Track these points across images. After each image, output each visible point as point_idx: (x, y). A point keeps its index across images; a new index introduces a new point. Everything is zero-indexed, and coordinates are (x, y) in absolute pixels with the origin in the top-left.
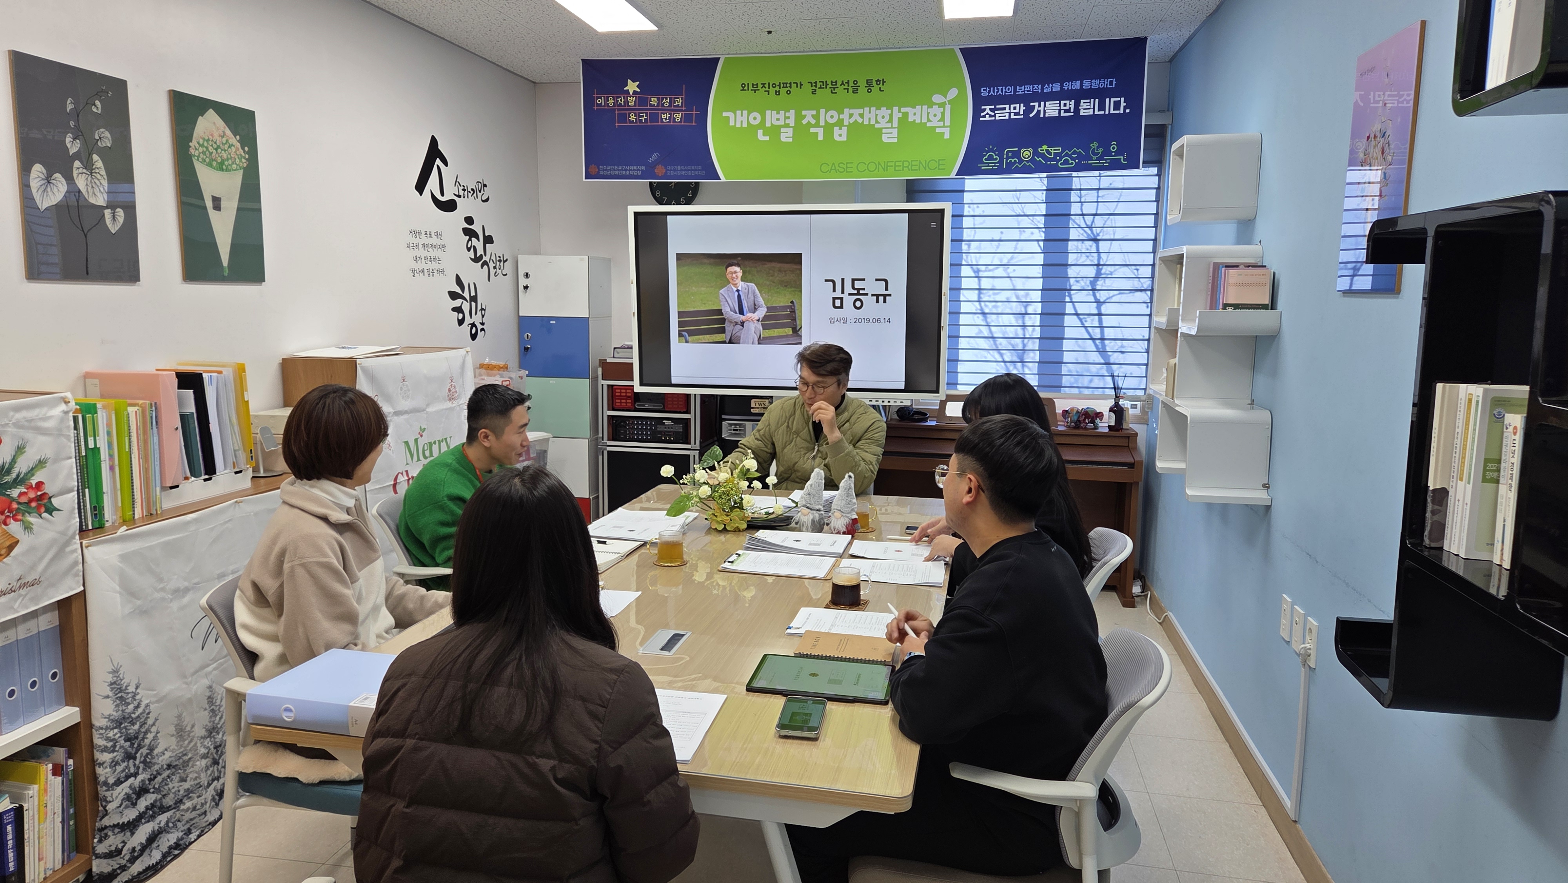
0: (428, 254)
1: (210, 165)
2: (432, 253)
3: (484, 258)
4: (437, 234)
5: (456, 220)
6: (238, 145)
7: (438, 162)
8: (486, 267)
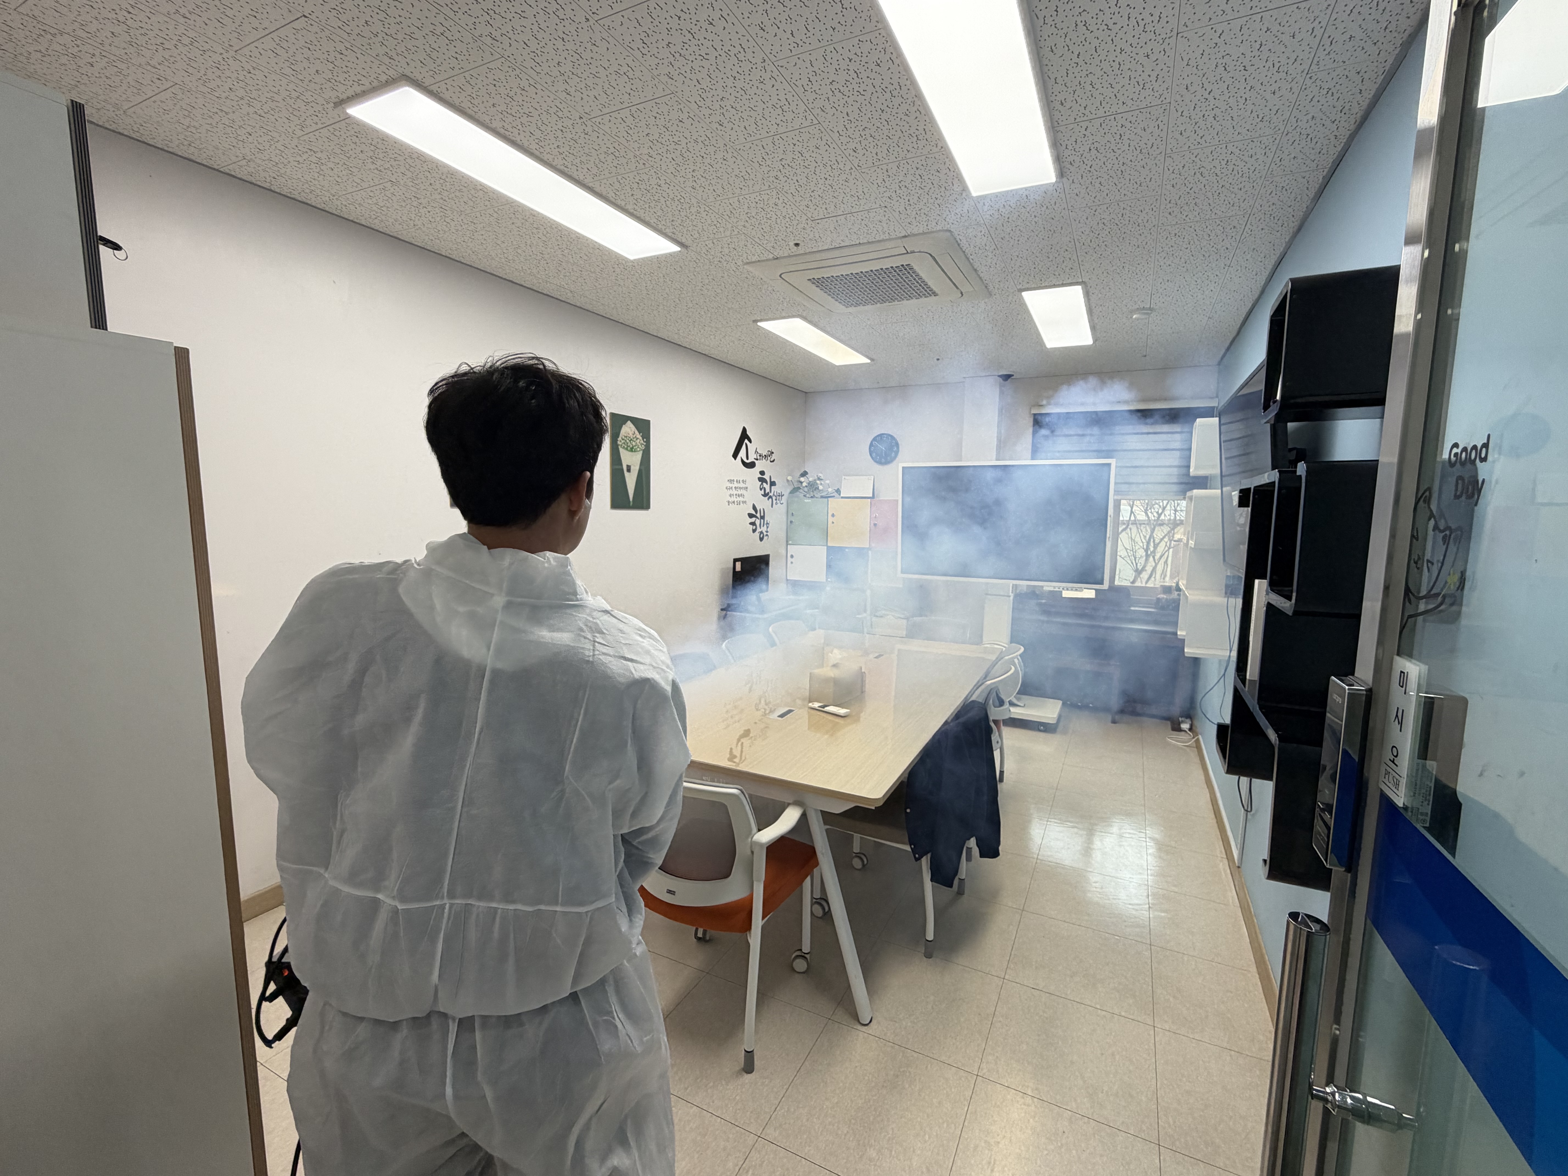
0: (737, 493)
1: (627, 449)
2: (739, 492)
3: (771, 494)
4: (743, 481)
5: (755, 472)
6: (641, 438)
7: (746, 441)
8: (770, 500)
